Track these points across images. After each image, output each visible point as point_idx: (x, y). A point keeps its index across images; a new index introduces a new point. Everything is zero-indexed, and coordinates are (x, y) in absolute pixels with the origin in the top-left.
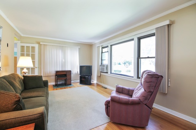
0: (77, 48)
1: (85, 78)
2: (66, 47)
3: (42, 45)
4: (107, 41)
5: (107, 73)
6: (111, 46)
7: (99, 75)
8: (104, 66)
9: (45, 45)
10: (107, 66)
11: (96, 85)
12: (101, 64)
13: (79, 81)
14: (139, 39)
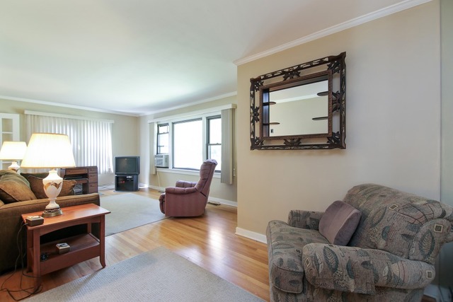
0: (109, 123)
1: (125, 179)
2: (84, 120)
3: (29, 117)
4: (165, 116)
5: (168, 168)
6: (173, 123)
7: (154, 173)
8: (162, 157)
9: (36, 117)
10: (167, 157)
11: (147, 190)
12: (157, 153)
13: (114, 186)
14: (208, 119)
